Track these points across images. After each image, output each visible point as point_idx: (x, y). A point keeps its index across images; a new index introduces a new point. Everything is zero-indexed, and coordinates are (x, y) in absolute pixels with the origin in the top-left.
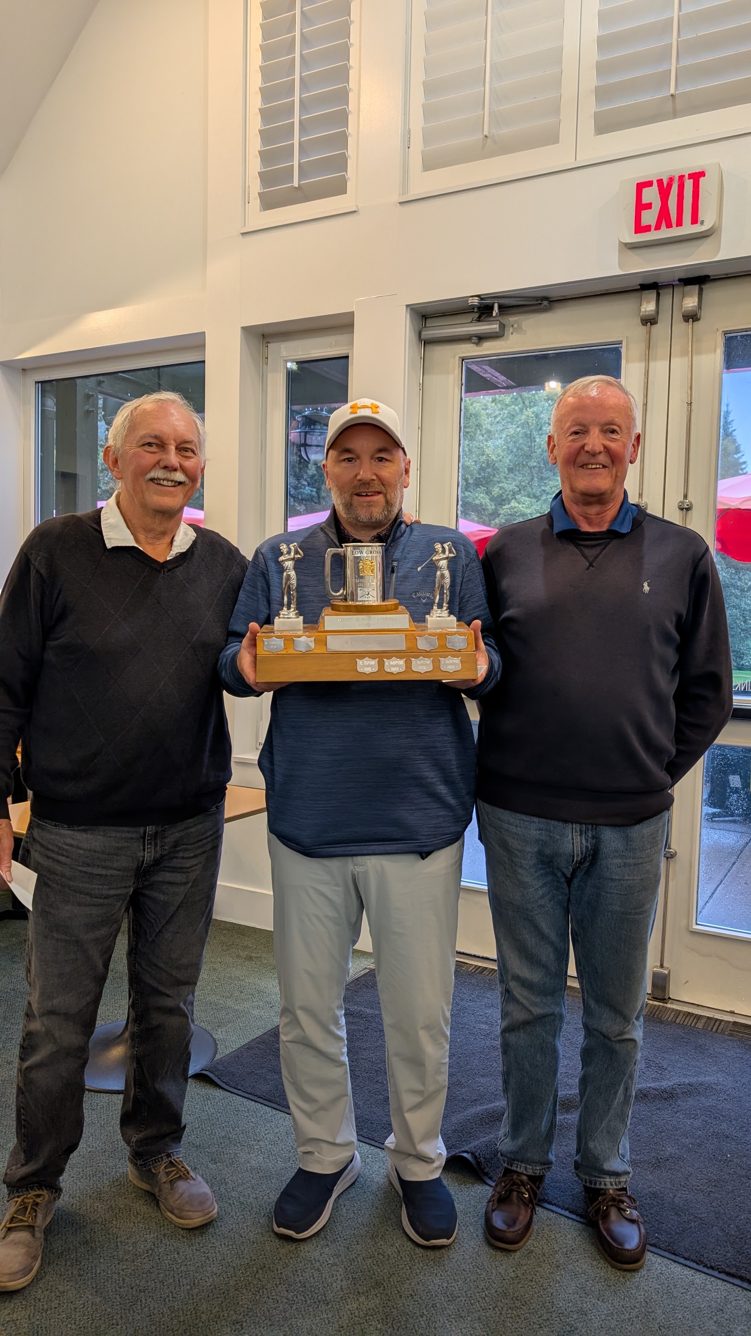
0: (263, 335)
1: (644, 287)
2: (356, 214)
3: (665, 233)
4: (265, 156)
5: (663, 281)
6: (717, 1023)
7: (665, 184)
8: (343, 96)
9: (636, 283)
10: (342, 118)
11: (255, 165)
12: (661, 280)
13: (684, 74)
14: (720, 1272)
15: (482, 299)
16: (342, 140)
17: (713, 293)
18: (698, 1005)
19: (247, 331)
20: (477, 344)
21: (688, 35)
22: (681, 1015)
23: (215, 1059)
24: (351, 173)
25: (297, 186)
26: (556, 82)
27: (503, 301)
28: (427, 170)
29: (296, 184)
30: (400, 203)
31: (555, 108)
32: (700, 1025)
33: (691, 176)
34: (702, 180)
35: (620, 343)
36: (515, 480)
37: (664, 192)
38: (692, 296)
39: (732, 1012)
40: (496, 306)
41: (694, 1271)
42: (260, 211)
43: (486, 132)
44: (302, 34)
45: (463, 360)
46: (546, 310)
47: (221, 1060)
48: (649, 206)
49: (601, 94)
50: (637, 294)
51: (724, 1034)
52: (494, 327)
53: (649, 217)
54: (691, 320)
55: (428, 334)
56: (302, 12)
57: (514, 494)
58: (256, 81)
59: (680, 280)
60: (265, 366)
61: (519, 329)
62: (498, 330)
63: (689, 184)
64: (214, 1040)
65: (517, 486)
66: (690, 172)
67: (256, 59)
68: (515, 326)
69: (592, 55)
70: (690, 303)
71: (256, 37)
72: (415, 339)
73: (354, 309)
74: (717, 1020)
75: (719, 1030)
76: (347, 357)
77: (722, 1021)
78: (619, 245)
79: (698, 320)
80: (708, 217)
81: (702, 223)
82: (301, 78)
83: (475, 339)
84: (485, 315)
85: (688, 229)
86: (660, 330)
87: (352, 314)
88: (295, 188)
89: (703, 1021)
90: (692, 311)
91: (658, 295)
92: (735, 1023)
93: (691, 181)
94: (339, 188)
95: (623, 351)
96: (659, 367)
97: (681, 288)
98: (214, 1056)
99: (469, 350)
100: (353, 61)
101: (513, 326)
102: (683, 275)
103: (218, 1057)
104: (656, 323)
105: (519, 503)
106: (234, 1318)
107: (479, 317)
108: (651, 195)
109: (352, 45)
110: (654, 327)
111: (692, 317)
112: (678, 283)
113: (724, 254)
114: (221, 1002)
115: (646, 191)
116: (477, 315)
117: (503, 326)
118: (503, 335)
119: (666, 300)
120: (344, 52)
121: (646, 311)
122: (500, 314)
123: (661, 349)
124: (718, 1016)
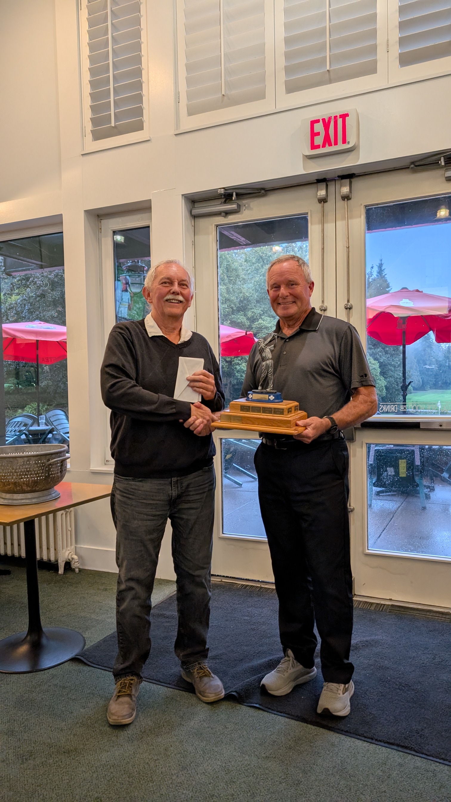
0: (98, 215)
1: (319, 181)
2: (149, 142)
3: (328, 149)
4: (93, 109)
5: (329, 177)
6: (382, 606)
7: (327, 121)
8: (138, 73)
9: (314, 179)
10: (139, 85)
11: (88, 114)
12: (328, 177)
13: (334, 59)
14: (385, 743)
15: (226, 190)
16: (139, 98)
17: (358, 183)
18: (371, 597)
19: (88, 212)
20: (225, 217)
21: (335, 37)
22: (362, 603)
23: (84, 649)
24: (145, 118)
25: (114, 126)
26: (262, 64)
27: (238, 191)
28: (190, 116)
29: (113, 125)
30: (175, 135)
31: (262, 79)
32: (372, 608)
33: (341, 116)
34: (347, 118)
35: (307, 214)
36: (261, 307)
37: (326, 125)
38: (345, 186)
39: (391, 600)
40: (234, 194)
41: (369, 744)
42: (93, 141)
43: (223, 93)
44: (113, 37)
45: (217, 226)
46: (263, 196)
47: (88, 649)
48: (318, 134)
49: (288, 70)
50: (315, 185)
51: (386, 612)
52: (234, 206)
53: (319, 140)
54: (346, 199)
55: (196, 212)
56: (112, 24)
57: (261, 315)
58: (86, 64)
59: (338, 176)
60: (100, 233)
61: (249, 208)
62: (236, 208)
63: (340, 121)
64: (84, 638)
65: (261, 311)
66: (341, 114)
67: (86, 51)
68: (246, 206)
69: (282, 48)
70: (345, 190)
71: (85, 39)
72: (188, 215)
73: (151, 198)
74: (382, 604)
75: (383, 610)
76: (149, 227)
77: (384, 605)
78: (303, 157)
79: (350, 199)
80: (352, 141)
81: (349, 142)
82: (113, 62)
83: (223, 214)
84: (228, 200)
85: (341, 146)
86: (329, 205)
87: (150, 201)
88: (113, 127)
89: (374, 605)
90: (346, 194)
91: (327, 186)
92: (392, 605)
93: (341, 119)
94: (139, 127)
95: (309, 218)
96: (330, 227)
97: (340, 182)
98: (84, 647)
99: (221, 220)
100: (143, 52)
101: (245, 206)
102: (340, 174)
103: (86, 647)
104: (327, 202)
105: (264, 321)
106: (96, 796)
107: (225, 201)
108: (319, 128)
109: (142, 42)
110: (326, 204)
111: (346, 198)
112: (338, 178)
113: (361, 162)
114: (88, 616)
115: (316, 125)
116: (224, 200)
117: (239, 206)
118: (240, 211)
119: (332, 188)
120: (138, 47)
121: (320, 195)
122: (237, 199)
123: (331, 216)
124: (383, 602)
